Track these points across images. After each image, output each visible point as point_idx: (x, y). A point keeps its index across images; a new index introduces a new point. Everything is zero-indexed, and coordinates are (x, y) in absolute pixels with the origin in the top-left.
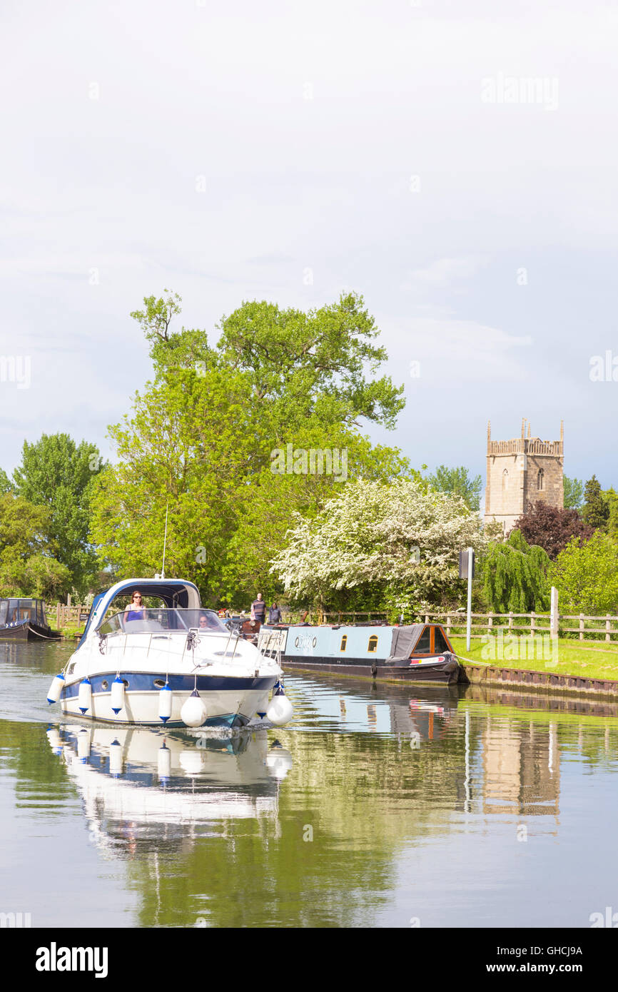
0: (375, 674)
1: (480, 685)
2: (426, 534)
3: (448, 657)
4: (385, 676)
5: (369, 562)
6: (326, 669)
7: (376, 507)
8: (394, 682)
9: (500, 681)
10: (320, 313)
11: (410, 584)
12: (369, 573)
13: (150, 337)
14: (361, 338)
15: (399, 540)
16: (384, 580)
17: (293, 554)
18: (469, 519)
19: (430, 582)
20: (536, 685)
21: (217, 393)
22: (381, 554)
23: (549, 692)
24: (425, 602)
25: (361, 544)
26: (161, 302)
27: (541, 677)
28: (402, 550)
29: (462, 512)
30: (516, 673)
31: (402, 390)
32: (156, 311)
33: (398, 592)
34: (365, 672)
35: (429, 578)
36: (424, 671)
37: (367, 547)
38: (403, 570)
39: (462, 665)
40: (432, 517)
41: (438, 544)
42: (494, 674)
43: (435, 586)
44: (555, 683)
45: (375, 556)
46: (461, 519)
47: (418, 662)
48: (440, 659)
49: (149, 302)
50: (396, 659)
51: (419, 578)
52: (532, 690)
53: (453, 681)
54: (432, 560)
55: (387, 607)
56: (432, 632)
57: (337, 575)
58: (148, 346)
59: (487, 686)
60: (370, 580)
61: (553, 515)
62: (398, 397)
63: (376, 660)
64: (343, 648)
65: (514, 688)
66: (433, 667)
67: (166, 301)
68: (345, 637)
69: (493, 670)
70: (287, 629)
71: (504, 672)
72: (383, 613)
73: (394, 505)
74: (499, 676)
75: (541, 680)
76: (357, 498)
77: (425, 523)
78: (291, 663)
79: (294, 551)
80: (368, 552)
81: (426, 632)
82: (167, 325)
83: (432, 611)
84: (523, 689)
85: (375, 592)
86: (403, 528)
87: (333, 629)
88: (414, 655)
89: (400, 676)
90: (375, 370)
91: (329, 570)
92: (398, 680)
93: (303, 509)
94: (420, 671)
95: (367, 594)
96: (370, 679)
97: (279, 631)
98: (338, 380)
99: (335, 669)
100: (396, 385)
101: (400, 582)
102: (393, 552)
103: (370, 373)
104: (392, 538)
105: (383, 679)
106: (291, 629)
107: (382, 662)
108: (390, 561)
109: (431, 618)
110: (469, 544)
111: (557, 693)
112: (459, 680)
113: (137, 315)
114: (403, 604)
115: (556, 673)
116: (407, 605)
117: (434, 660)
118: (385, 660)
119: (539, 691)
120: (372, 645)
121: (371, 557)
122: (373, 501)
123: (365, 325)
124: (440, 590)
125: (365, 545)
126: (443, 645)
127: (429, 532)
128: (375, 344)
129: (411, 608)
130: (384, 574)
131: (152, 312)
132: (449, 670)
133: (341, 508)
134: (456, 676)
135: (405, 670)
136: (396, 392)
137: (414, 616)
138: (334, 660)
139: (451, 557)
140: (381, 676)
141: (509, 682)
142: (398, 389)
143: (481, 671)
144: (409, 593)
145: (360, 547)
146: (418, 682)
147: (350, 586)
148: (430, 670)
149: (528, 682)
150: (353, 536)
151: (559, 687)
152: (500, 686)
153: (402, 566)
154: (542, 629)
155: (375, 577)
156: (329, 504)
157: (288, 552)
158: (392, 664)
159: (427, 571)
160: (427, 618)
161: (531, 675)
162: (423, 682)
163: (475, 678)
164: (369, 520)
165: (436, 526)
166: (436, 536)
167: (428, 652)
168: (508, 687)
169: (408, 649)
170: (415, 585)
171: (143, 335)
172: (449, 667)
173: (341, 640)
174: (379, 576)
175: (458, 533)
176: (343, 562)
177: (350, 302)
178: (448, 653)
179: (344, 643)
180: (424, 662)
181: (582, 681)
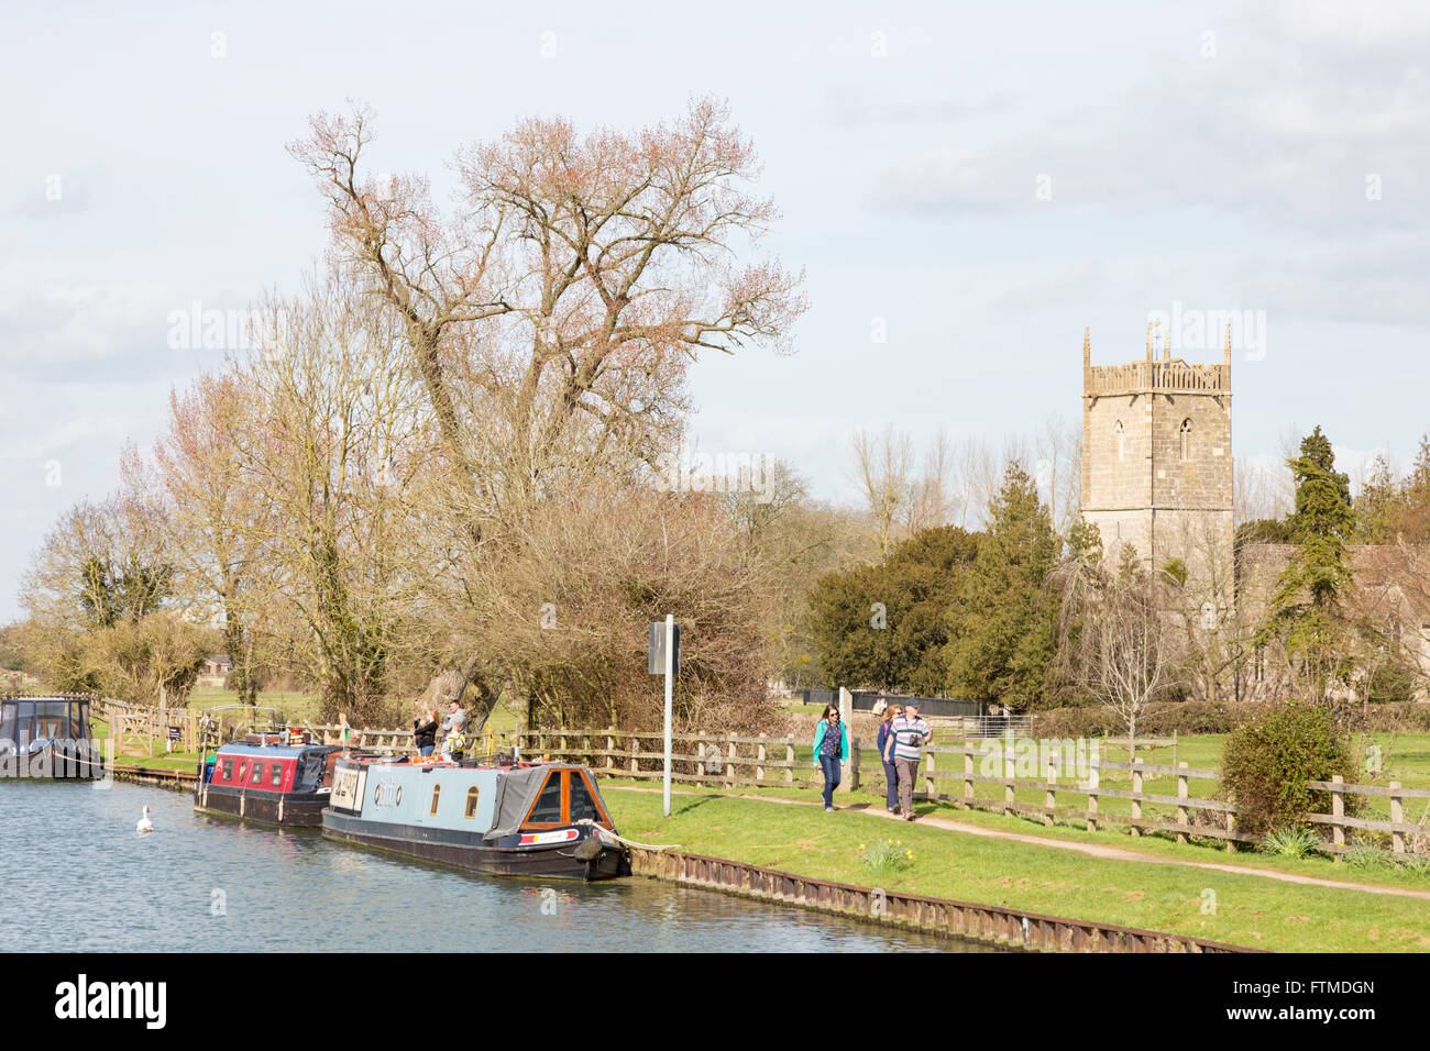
3: (587, 831)
4: (485, 864)
9: (682, 878)
20: (729, 888)
27: (738, 870)
30: (704, 862)
36: (543, 856)
42: (675, 863)
44: (755, 884)
47: (531, 839)
48: (570, 835)
49: (318, 124)
50: (499, 832)
56: (565, 780)
63: (473, 834)
64: (434, 810)
66: (558, 848)
68: (437, 788)
69: (674, 857)
70: (369, 768)
71: (689, 861)
74: (681, 867)
75: (737, 878)
81: (555, 777)
88: (528, 826)
92: (500, 874)
94: (536, 857)
97: (357, 772)
106: (372, 767)
107: (477, 838)
115: (758, 864)
117: (561, 837)
118: (481, 835)
120: (471, 805)
126: (586, 804)
132: (587, 857)
135: (509, 855)
138: (419, 832)
141: (694, 880)
148: (553, 857)
149: (719, 880)
158: (490, 843)
167: (555, 817)
169: (520, 814)
172: (589, 852)
173: (432, 792)
178: (590, 822)
179: (436, 796)
180: (542, 839)
181: (789, 882)
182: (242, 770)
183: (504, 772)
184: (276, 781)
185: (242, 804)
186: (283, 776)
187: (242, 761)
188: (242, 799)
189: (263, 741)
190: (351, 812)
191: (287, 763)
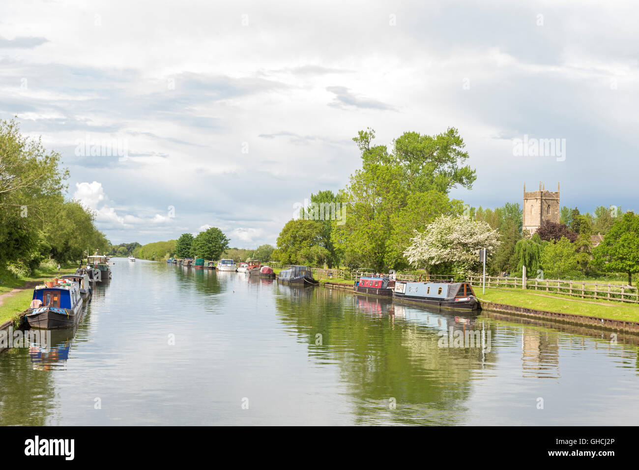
0: (440, 305)
1: (487, 310)
2: (471, 240)
3: (471, 298)
4: (444, 306)
5: (445, 253)
6: (421, 302)
7: (449, 228)
8: (448, 309)
9: (495, 309)
10: (438, 137)
11: (464, 263)
12: (446, 258)
13: (361, 149)
14: (457, 148)
15: (458, 243)
16: (452, 261)
17: (413, 249)
18: (491, 233)
19: (472, 262)
20: (509, 311)
21: (387, 175)
22: (451, 250)
23: (514, 315)
24: (470, 271)
25: (442, 245)
26: (366, 133)
27: (511, 308)
28: (460, 248)
29: (489, 230)
30: (501, 305)
31: (475, 171)
32: (364, 137)
33: (458, 266)
34: (436, 304)
35: (472, 260)
36: (461, 304)
37: (445, 246)
38: (461, 257)
39: (479, 301)
40: (474, 233)
41: (476, 245)
42: (492, 306)
43: (475, 264)
44: (517, 311)
45: (448, 250)
46: (487, 234)
47: (458, 300)
48: (468, 299)
49: (361, 133)
50: (449, 298)
51: (467, 260)
52: (507, 313)
53: (474, 309)
54: (474, 252)
55: (454, 273)
57: (432, 258)
58: (360, 153)
59: (489, 311)
60: (446, 261)
61: (554, 226)
62: (473, 175)
63: (441, 299)
64: (428, 293)
65: (500, 312)
66: (465, 302)
67: (368, 133)
68: (429, 288)
69: (492, 304)
70: (406, 283)
71: (496, 305)
72: (453, 276)
73: (457, 227)
74: (494, 307)
75: (511, 309)
76: (441, 224)
77: (471, 235)
78: (408, 298)
79: (414, 247)
80: (445, 248)
81: (463, 286)
82: (369, 143)
83: (474, 275)
84: (504, 313)
85: (449, 266)
86: (461, 237)
87: (424, 284)
88: (457, 297)
89: (451, 306)
90: (463, 162)
91: (428, 256)
92: (450, 308)
93: (418, 228)
94: (459, 304)
95: (446, 267)
96: (438, 307)
97: (403, 284)
98: (446, 167)
99: (425, 302)
101: (459, 262)
102: (457, 248)
103: (460, 164)
104: (455, 242)
105: (444, 307)
106: (408, 283)
107: (443, 300)
108: (455, 253)
109: (473, 278)
110: (490, 245)
111: (518, 315)
112: (476, 308)
113: (355, 139)
114: (460, 272)
115: (518, 306)
116: (463, 272)
117: (465, 299)
119: (510, 314)
120: (440, 292)
121: (447, 251)
122: (448, 225)
123: (459, 142)
124: (478, 266)
125: (444, 245)
126: (470, 292)
127: (472, 239)
128: (463, 151)
129: (465, 274)
130: (452, 258)
131: (362, 138)
132: (472, 304)
133: (434, 228)
134: (476, 307)
135: (453, 304)
137: (466, 278)
138: (424, 298)
140: (443, 306)
141: (498, 310)
142: (473, 171)
143: (487, 304)
144: (463, 267)
145: (441, 246)
146: (458, 309)
147: (437, 263)
148: (463, 304)
149: (506, 310)
150: (439, 241)
151: (519, 313)
152: (494, 312)
153: (460, 255)
154: (520, 284)
155: (448, 260)
156: (429, 227)
157: (410, 248)
158: (448, 300)
159: (471, 257)
160: (471, 278)
161: (507, 307)
162: (461, 309)
163: (485, 308)
164: (446, 234)
165: (475, 237)
166: (475, 241)
167: (463, 295)
168: (498, 312)
169: (454, 294)
170: (465, 264)
171: (358, 148)
172: (472, 302)
173: (427, 289)
174: (450, 259)
175: (486, 240)
176: (434, 252)
177: (451, 132)
178: (472, 296)
179: (429, 290)
180: (461, 300)
181: (528, 310)
182: (367, 283)
183: (449, 284)
184: (377, 285)
186: (378, 284)
187: (367, 281)
188: (368, 289)
189: (373, 276)
190: (402, 293)
191: (379, 282)
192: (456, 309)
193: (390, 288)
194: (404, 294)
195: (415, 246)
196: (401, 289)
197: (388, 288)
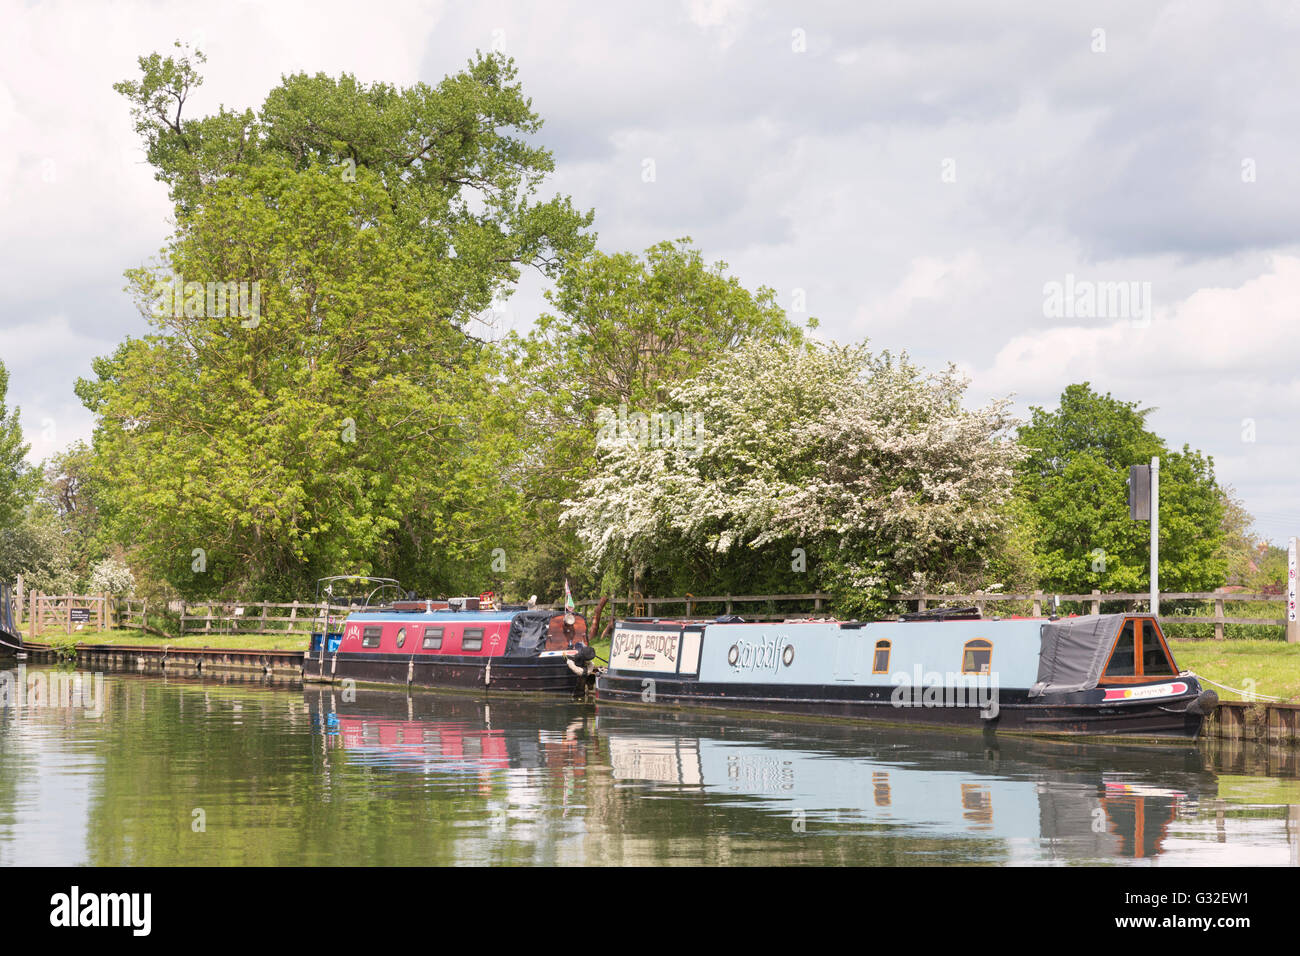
0: (996, 720)
2: (915, 441)
3: (1192, 684)
6: (836, 709)
8: (1056, 737)
11: (888, 540)
15: (863, 454)
16: (826, 533)
17: (609, 487)
19: (931, 535)
21: (333, 207)
22: (826, 481)
24: (917, 574)
26: (170, 64)
31: (589, 220)
33: (858, 555)
35: (930, 528)
36: (1138, 713)
41: (941, 460)
45: (813, 486)
47: (1122, 694)
48: (1176, 689)
50: (1055, 688)
51: (910, 527)
62: (581, 231)
63: (999, 692)
64: (881, 668)
66: (1158, 704)
67: (178, 62)
70: (701, 630)
78: (723, 696)
82: (181, 103)
86: (872, 428)
87: (844, 627)
88: (1106, 681)
89: (1074, 724)
90: (535, 186)
91: (700, 514)
92: (1069, 733)
94: (1128, 713)
97: (678, 634)
98: (475, 201)
100: (580, 208)
101: (866, 535)
105: (1014, 731)
106: (710, 628)
113: (124, 88)
116: (878, 581)
117: (1160, 691)
118: (1026, 691)
120: (977, 660)
121: (802, 489)
127: (920, 437)
129: (887, 586)
131: (152, 82)
135: (1089, 713)
136: (578, 222)
139: (970, 485)
142: (583, 216)
144: (881, 557)
146: (1121, 736)
153: (870, 504)
155: (809, 528)
157: (599, 482)
162: (1135, 736)
166: (936, 445)
167: (1134, 674)
169: (1091, 668)
170: (897, 542)
174: (819, 526)
177: (487, 71)
179: (883, 653)
180: (1135, 694)
182: (402, 636)
184: (474, 645)
185: (411, 669)
186: (484, 640)
187: (400, 628)
188: (411, 665)
189: (429, 607)
190: (677, 675)
192: (1109, 740)
193: (558, 653)
194: (696, 676)
195: (617, 472)
196: (660, 657)
197: (544, 654)
